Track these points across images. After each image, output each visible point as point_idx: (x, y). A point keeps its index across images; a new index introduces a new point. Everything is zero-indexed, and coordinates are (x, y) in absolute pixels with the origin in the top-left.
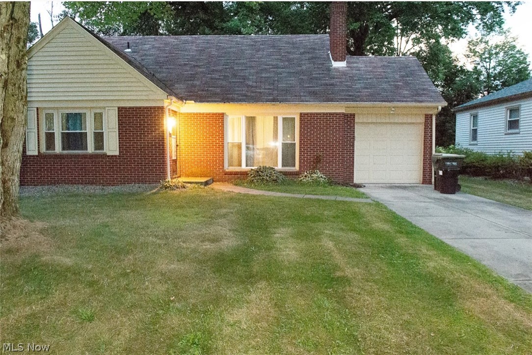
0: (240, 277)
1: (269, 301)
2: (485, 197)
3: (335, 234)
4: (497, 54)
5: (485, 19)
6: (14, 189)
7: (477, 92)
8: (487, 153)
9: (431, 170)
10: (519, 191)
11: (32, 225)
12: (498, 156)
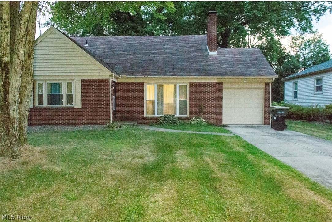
0: (157, 177)
1: (174, 190)
2: (302, 132)
3: (211, 154)
4: (309, 45)
5: (301, 25)
6: (25, 127)
7: (298, 68)
8: (304, 106)
9: (269, 116)
10: (323, 129)
11: (35, 148)
12: (310, 108)
